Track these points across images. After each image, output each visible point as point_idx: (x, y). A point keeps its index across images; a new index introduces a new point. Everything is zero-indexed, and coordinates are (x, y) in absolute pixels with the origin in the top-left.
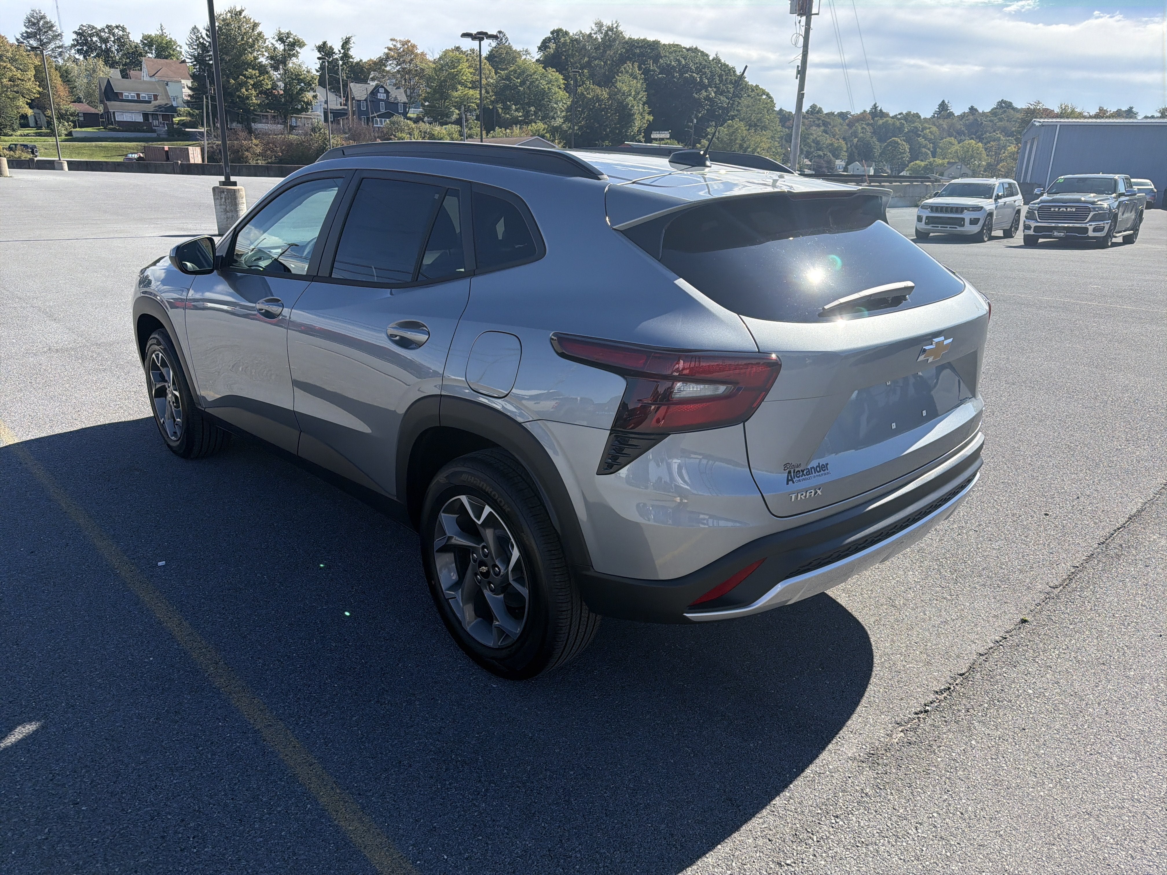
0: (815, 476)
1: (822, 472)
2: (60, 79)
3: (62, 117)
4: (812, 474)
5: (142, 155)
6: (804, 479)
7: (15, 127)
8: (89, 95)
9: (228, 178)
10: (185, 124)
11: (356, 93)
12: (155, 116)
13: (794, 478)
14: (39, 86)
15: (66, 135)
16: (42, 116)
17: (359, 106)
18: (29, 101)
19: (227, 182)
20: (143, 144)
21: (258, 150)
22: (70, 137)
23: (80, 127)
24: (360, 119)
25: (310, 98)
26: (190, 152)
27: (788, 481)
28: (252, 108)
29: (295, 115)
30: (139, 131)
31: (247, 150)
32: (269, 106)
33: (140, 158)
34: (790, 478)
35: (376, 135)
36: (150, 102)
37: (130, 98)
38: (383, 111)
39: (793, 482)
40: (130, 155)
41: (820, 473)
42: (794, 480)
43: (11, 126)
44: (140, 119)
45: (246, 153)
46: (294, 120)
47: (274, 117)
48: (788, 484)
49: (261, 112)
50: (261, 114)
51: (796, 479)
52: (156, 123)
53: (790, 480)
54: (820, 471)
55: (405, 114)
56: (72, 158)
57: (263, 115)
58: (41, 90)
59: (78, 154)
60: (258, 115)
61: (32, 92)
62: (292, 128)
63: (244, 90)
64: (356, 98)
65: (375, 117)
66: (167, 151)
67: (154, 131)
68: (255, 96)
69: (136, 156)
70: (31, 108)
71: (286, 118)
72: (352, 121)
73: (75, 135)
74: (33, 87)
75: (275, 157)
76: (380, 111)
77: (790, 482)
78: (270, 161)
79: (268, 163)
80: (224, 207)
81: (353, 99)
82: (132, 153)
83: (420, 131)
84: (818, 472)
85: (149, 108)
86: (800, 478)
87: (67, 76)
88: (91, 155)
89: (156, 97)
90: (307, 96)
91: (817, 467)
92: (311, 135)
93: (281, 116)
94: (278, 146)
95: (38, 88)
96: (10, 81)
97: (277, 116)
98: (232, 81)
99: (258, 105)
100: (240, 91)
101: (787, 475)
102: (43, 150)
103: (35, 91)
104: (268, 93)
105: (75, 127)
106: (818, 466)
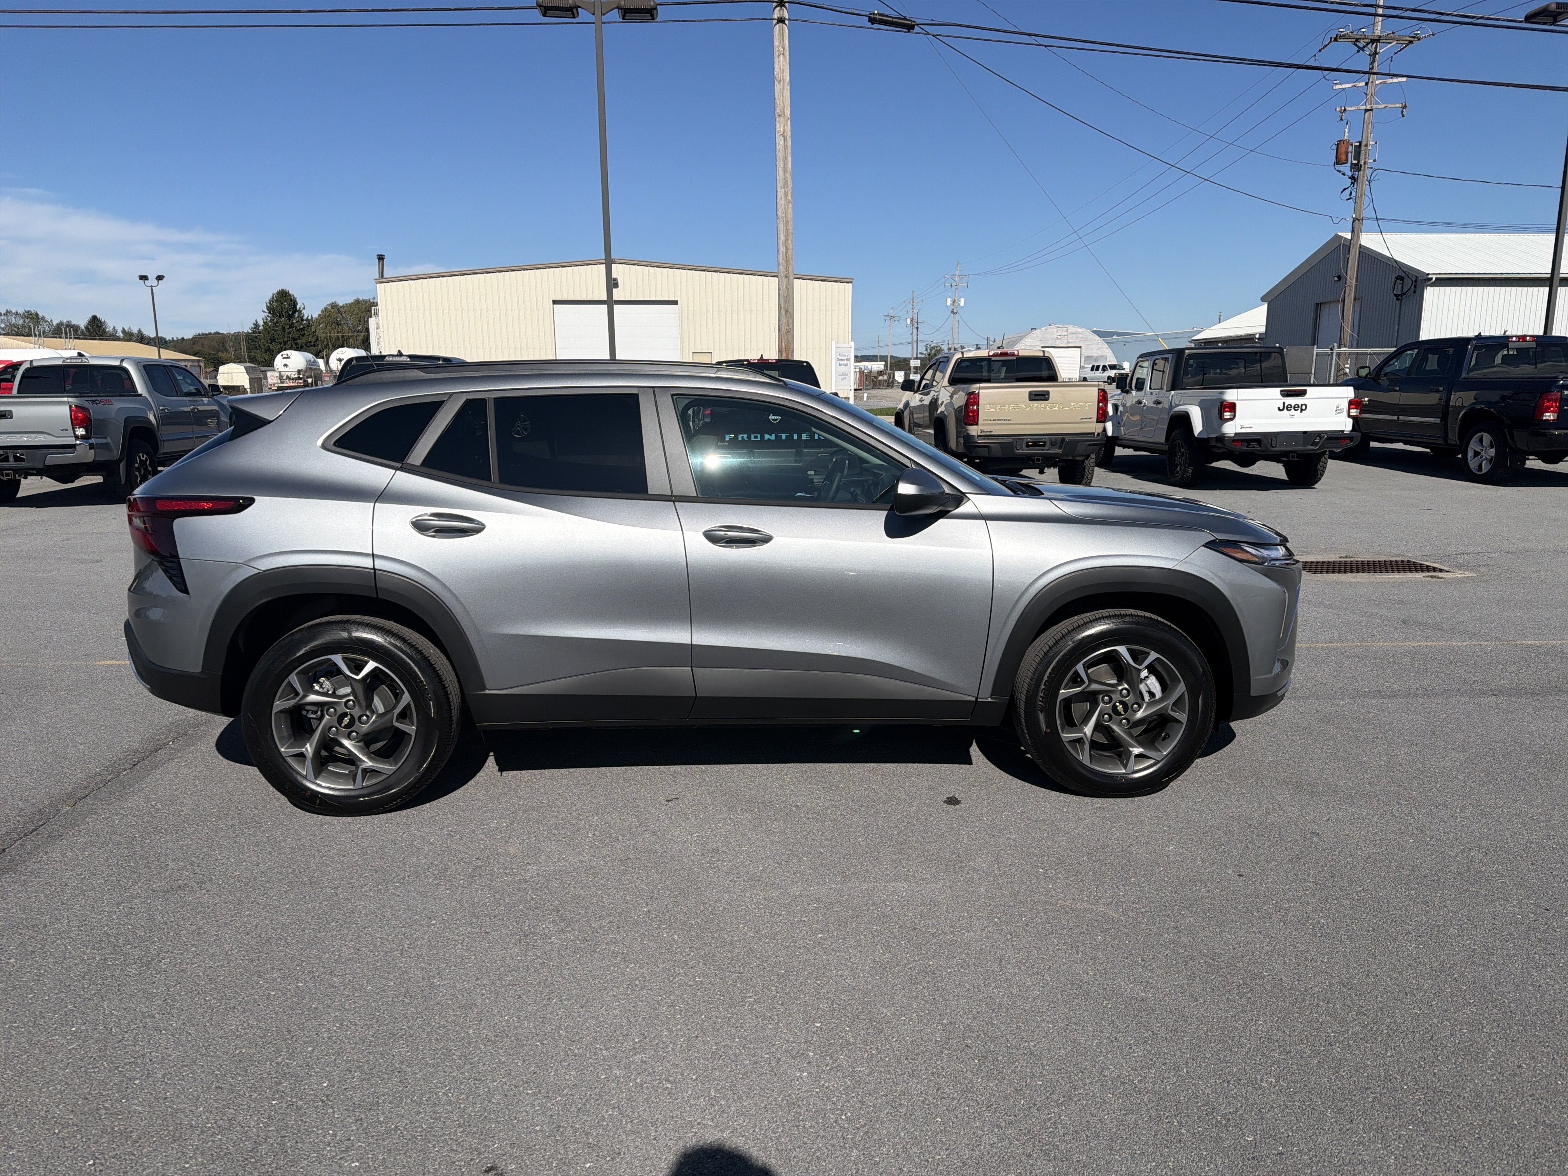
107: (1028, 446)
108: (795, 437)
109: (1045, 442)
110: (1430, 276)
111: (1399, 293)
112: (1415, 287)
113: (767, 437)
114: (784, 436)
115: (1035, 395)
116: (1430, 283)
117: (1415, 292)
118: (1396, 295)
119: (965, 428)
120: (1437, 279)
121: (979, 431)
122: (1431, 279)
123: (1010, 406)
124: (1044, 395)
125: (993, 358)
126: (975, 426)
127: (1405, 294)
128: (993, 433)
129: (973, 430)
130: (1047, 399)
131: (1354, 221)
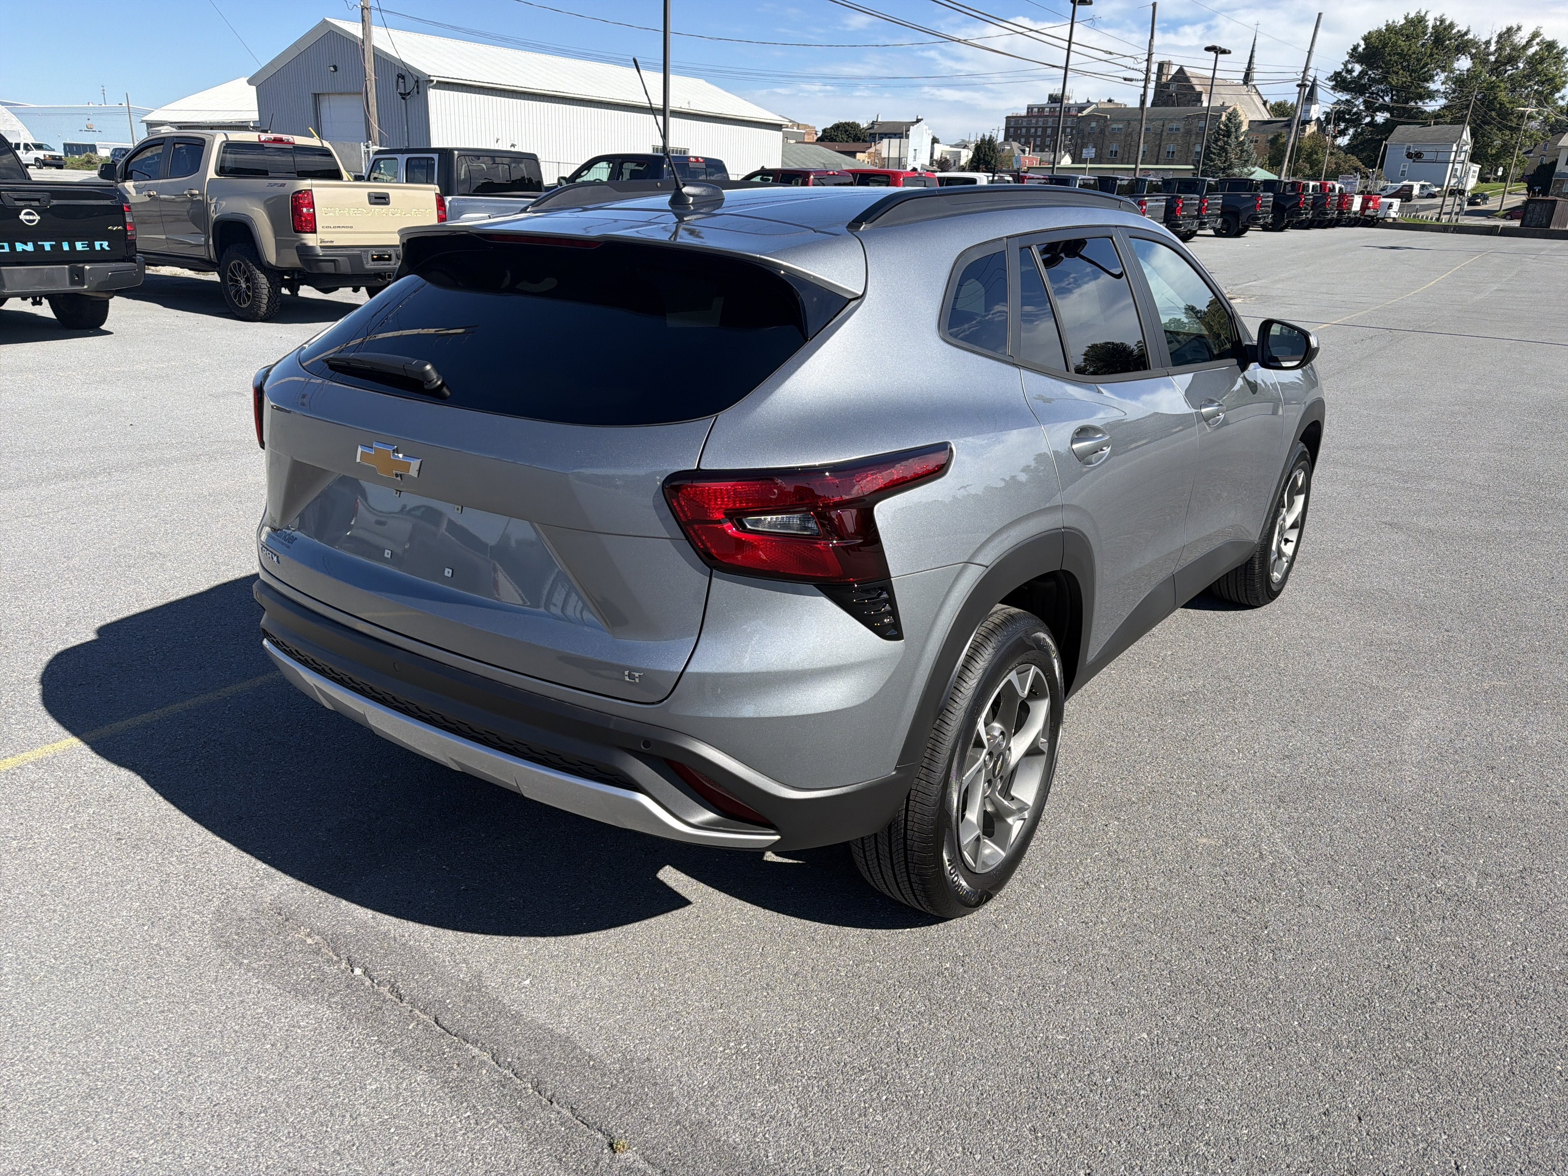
107: (373, 260)
108: (66, 247)
109: (390, 256)
110: (432, 78)
111: (403, 92)
112: (418, 87)
113: (19, 247)
114: (47, 246)
115: (376, 198)
116: (432, 85)
117: (418, 93)
118: (401, 94)
119: (297, 237)
120: (437, 82)
121: (319, 241)
122: (432, 81)
123: (349, 210)
124: (384, 198)
125: (266, 145)
126: (314, 235)
127: (409, 94)
128: (335, 244)
129: (310, 240)
130: (388, 203)
131: (362, 9)
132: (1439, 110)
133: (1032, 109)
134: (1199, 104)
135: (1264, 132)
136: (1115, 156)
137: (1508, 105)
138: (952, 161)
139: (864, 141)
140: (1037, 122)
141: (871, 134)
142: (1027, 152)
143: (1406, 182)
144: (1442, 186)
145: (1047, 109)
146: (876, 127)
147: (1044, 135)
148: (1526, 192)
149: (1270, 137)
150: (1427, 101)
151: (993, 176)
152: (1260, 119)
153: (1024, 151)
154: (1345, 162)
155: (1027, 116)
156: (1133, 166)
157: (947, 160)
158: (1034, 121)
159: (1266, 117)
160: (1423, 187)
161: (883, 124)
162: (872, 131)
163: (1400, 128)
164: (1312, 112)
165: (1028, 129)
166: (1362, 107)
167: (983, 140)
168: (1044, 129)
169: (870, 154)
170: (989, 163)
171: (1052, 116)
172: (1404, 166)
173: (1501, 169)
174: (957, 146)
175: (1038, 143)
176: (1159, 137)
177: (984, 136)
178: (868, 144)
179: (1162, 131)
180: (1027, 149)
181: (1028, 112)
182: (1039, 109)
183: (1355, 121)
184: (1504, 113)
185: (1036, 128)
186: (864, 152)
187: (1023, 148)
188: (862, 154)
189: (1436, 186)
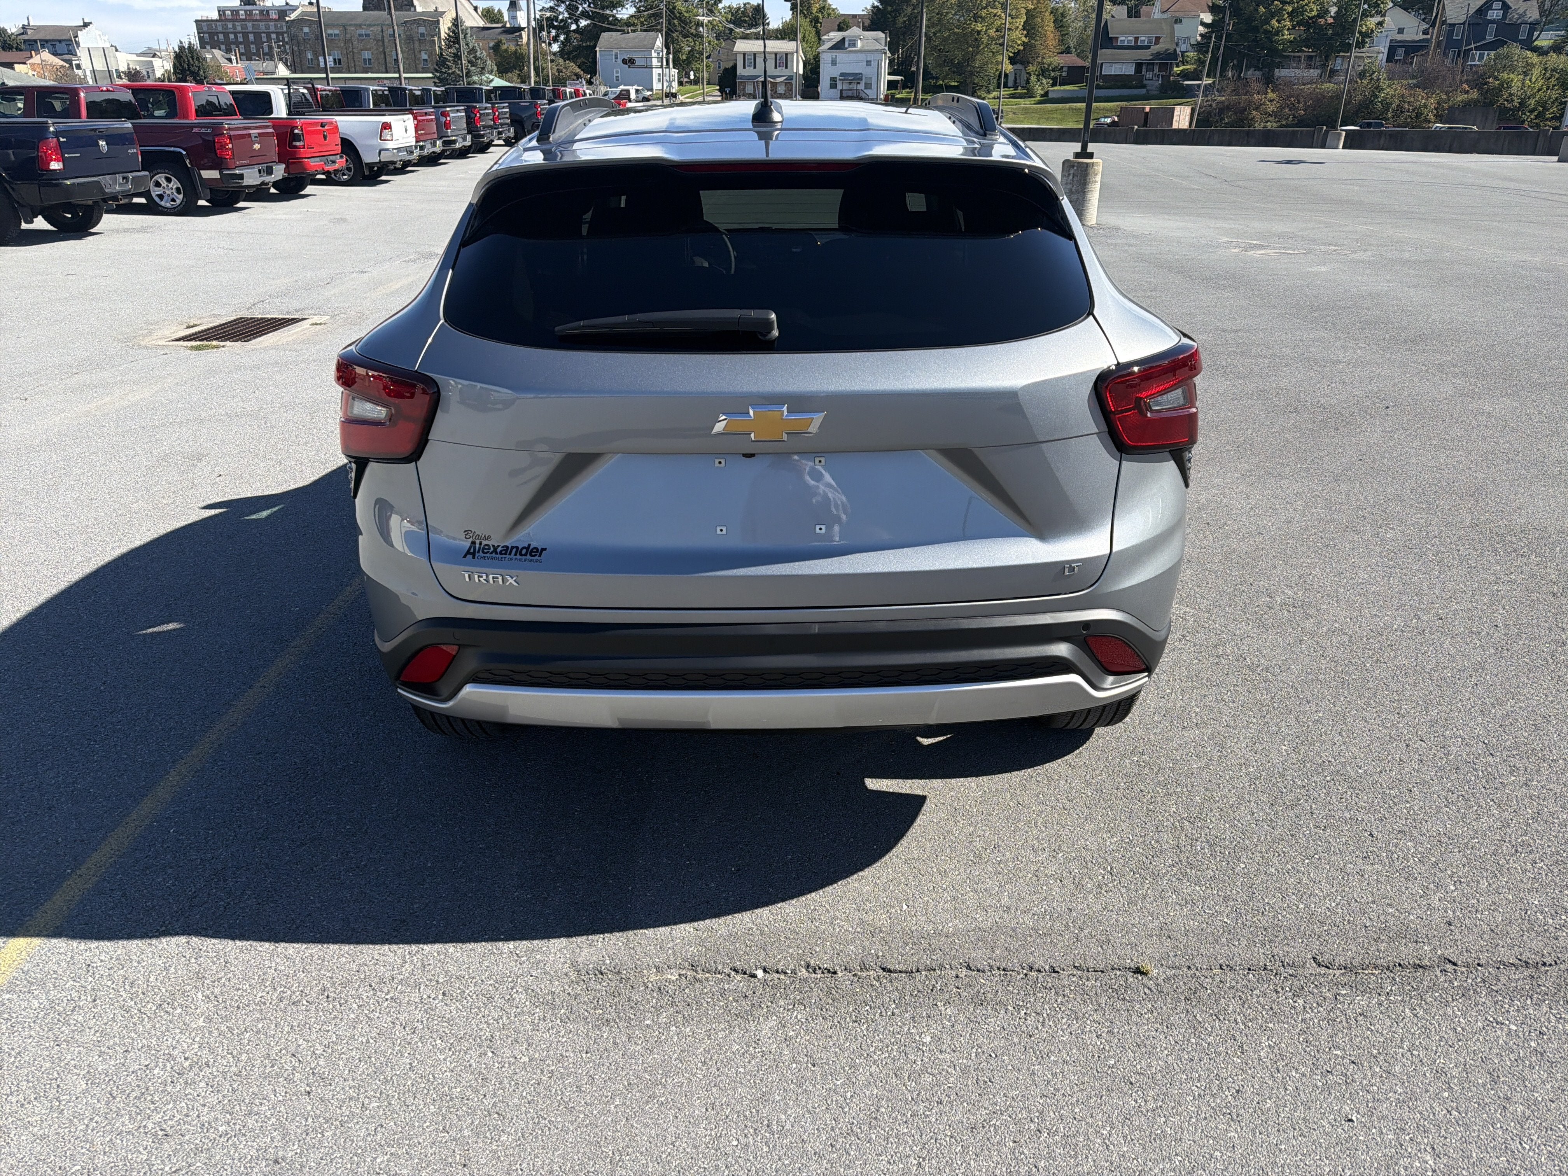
0: (512, 559)
1: (528, 557)
2: (1052, 25)
3: (1043, 72)
4: (510, 554)
5: (1116, 119)
6: (492, 558)
7: (991, 88)
8: (1081, 42)
9: (1084, 147)
10: (1185, 75)
11: (1451, 13)
12: (1150, 66)
13: (479, 552)
14: (1026, 37)
15: (1042, 96)
16: (1023, 73)
17: (1450, 33)
18: (1011, 55)
19: (1084, 154)
20: (1123, 104)
21: (1271, 108)
22: (1046, 98)
23: (1060, 85)
24: (1445, 54)
25: (1373, 26)
26: (1176, 113)
27: (468, 552)
28: (1281, 47)
29: (1342, 54)
30: (1124, 87)
31: (1257, 109)
32: (1307, 43)
33: (1113, 123)
34: (472, 551)
35: (1465, 78)
36: (1148, 47)
37: (1126, 44)
38: (1490, 38)
39: (474, 557)
40: (1103, 120)
41: (524, 558)
42: (477, 555)
43: (986, 87)
44: (1130, 70)
45: (1254, 112)
46: (1339, 61)
47: (1310, 58)
48: (465, 556)
49: (1293, 51)
50: (1292, 54)
51: (481, 554)
52: (1149, 75)
53: (470, 554)
54: (526, 555)
55: (1528, 44)
56: (1039, 124)
57: (1294, 57)
58: (1026, 40)
59: (1047, 119)
60: (1288, 57)
61: (1016, 43)
62: (1333, 72)
63: (1274, 22)
64: (1449, 22)
65: (1471, 49)
66: (1147, 113)
67: (1144, 86)
68: (1288, 29)
69: (1109, 120)
70: (1012, 63)
71: (1327, 58)
72: (1432, 60)
73: (1051, 95)
74: (1019, 37)
75: (1294, 117)
76: (1485, 39)
77: (471, 556)
78: (1284, 122)
79: (1282, 126)
80: (1070, 186)
81: (1444, 22)
82: (1105, 117)
83: (1546, 69)
84: (521, 555)
85: (1144, 55)
86: (488, 555)
87: (1061, 21)
88: (1061, 121)
89: (1158, 39)
90: (1368, 23)
91: (524, 548)
92: (1356, 82)
93: (1321, 57)
94: (1302, 100)
95: (1024, 39)
96: (997, 31)
97: (1316, 56)
98: (1262, 9)
99: (1291, 42)
100: (1268, 23)
101: (469, 544)
102: (1011, 116)
103: (1019, 42)
104: (1310, 24)
105: (1054, 85)
106: (527, 548)
132: (628, 19)
133: (224, 12)
134: (412, 9)
135: (484, 38)
136: (340, 64)
137: (686, 15)
138: (145, 73)
139: (18, 49)
140: (234, 27)
141: (25, 41)
142: (234, 61)
143: (622, 87)
144: (652, 90)
145: (242, 12)
146: (29, 32)
147: (246, 42)
148: (719, 94)
149: (491, 44)
150: (619, 9)
151: (289, 89)
152: (476, 25)
153: (230, 60)
154: (565, 68)
155: (220, 20)
156: (397, 75)
157: (137, 72)
158: (230, 25)
159: (481, 23)
160: (637, 91)
161: (38, 29)
162: (25, 37)
163: (605, 35)
164: (519, 19)
165: (226, 35)
166: (566, 15)
167: (181, 48)
168: (245, 35)
169: (32, 65)
170: (198, 75)
171: (250, 20)
172: (617, 72)
173: (692, 73)
174: (142, 54)
175: (243, 51)
176: (380, 43)
177: (181, 42)
178: (26, 54)
179: (383, 37)
180: (233, 58)
181: (220, 15)
182: (232, 11)
183: (563, 27)
184: (684, 22)
185: (235, 34)
186: (25, 63)
187: (228, 56)
188: (21, 65)
189: (648, 90)
